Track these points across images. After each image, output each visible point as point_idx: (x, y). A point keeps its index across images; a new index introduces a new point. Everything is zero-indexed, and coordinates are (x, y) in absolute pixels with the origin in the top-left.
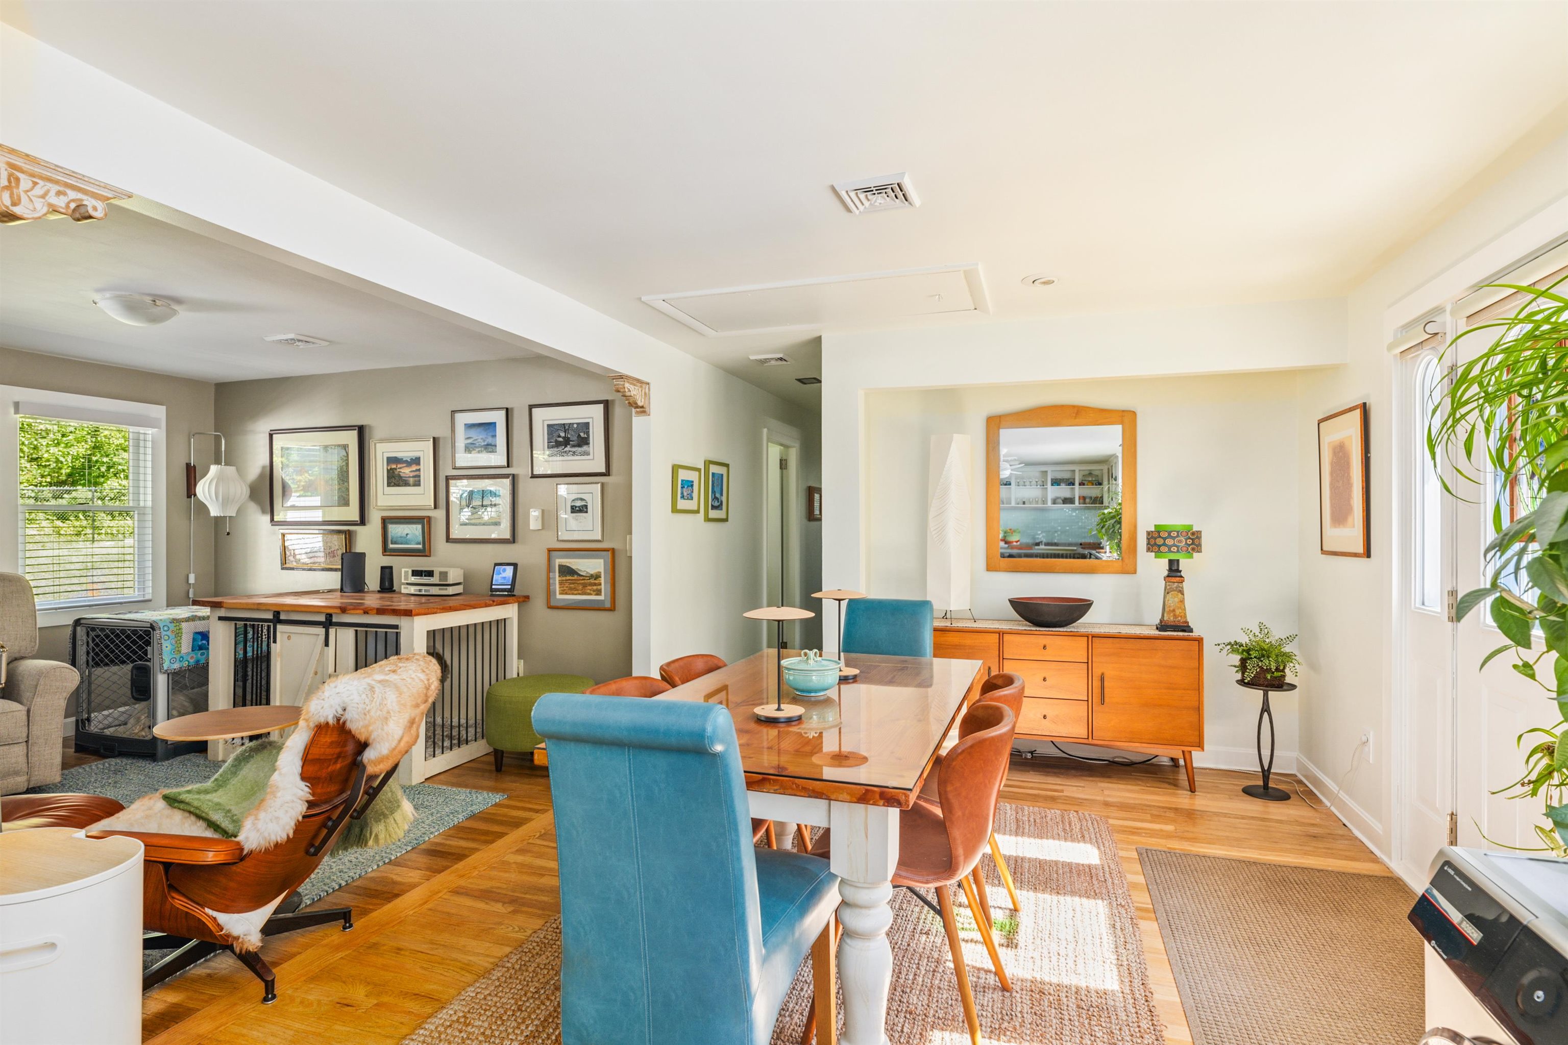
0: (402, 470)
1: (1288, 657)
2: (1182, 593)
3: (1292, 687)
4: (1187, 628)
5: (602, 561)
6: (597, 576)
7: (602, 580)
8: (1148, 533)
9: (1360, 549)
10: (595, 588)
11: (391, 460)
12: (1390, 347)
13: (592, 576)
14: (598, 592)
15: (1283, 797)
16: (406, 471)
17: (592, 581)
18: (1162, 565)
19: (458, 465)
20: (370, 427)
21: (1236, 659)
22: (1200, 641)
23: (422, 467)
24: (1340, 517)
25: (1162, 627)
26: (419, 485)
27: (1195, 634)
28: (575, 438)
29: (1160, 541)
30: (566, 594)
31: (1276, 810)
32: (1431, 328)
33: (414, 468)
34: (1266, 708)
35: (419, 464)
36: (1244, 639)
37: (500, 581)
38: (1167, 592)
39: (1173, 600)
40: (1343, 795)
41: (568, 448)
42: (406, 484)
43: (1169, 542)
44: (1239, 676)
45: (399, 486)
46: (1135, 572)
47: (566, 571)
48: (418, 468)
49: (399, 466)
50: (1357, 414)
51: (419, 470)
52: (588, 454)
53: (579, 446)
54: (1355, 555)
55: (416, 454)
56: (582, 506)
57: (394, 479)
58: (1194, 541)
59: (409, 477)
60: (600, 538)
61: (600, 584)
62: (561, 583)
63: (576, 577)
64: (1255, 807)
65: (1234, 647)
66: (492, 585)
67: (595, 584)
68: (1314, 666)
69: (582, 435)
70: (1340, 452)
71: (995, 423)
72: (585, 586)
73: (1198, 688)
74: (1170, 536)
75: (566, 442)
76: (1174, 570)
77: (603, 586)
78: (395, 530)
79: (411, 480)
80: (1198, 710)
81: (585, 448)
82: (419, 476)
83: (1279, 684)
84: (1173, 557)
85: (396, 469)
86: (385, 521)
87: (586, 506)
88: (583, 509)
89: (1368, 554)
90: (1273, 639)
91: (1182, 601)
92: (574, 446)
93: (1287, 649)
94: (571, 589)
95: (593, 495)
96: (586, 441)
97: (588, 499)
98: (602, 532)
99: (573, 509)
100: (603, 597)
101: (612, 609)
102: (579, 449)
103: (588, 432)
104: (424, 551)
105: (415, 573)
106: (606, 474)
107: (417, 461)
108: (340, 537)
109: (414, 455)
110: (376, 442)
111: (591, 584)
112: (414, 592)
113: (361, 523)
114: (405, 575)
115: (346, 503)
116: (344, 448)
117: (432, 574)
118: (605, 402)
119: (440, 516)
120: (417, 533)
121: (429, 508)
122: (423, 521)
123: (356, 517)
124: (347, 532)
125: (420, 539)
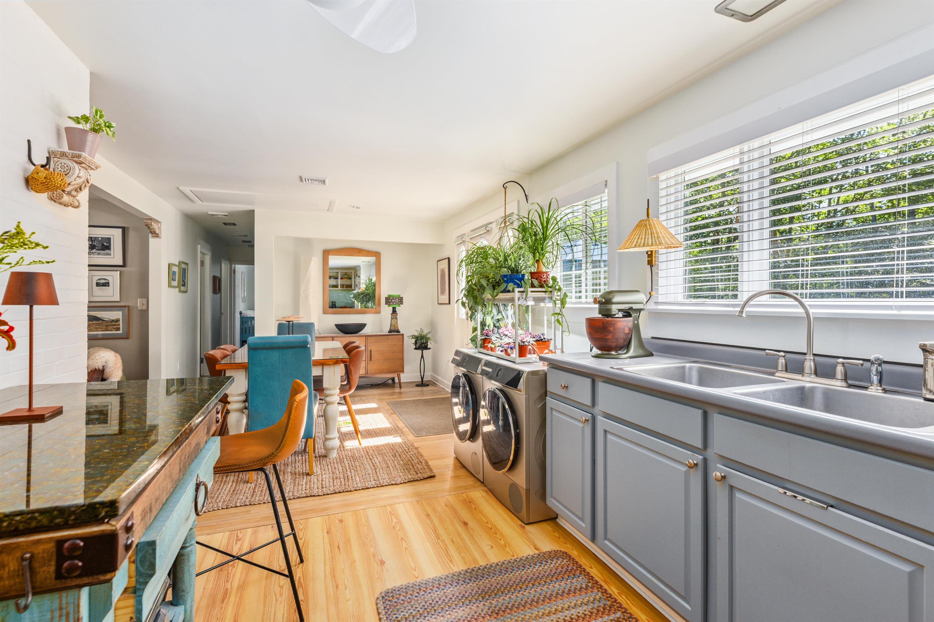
1: (429, 339)
2: (397, 319)
3: (430, 349)
4: (398, 331)
5: (121, 313)
6: (118, 320)
7: (121, 323)
8: (386, 298)
9: (448, 302)
10: (115, 327)
12: (455, 242)
13: (113, 321)
14: (118, 329)
15: (428, 385)
17: (113, 323)
18: (390, 309)
21: (414, 341)
22: (403, 335)
24: (443, 292)
25: (390, 331)
27: (401, 333)
28: (100, 245)
29: (390, 301)
30: (93, 331)
31: (425, 389)
32: (463, 240)
34: (422, 357)
36: (416, 334)
38: (392, 319)
39: (393, 322)
40: (443, 380)
43: (393, 301)
44: (414, 347)
46: (380, 313)
50: (447, 260)
52: (110, 255)
53: (103, 250)
54: (446, 304)
58: (400, 301)
60: (118, 300)
61: (119, 325)
63: (100, 321)
64: (419, 389)
65: (413, 337)
67: (115, 325)
68: (435, 342)
69: (105, 244)
70: (443, 271)
71: (326, 253)
72: (107, 326)
73: (402, 351)
74: (393, 299)
76: (394, 311)
77: (121, 326)
80: (402, 359)
81: (107, 251)
83: (426, 348)
84: (394, 306)
87: (108, 283)
88: (106, 284)
89: (449, 303)
90: (424, 333)
91: (397, 322)
92: (98, 250)
93: (428, 336)
94: (97, 328)
95: (114, 277)
96: (108, 248)
97: (110, 279)
98: (120, 297)
99: (98, 284)
100: (121, 332)
101: (127, 338)
102: (103, 252)
103: (110, 243)
106: (123, 266)
111: (112, 325)
118: (123, 228)
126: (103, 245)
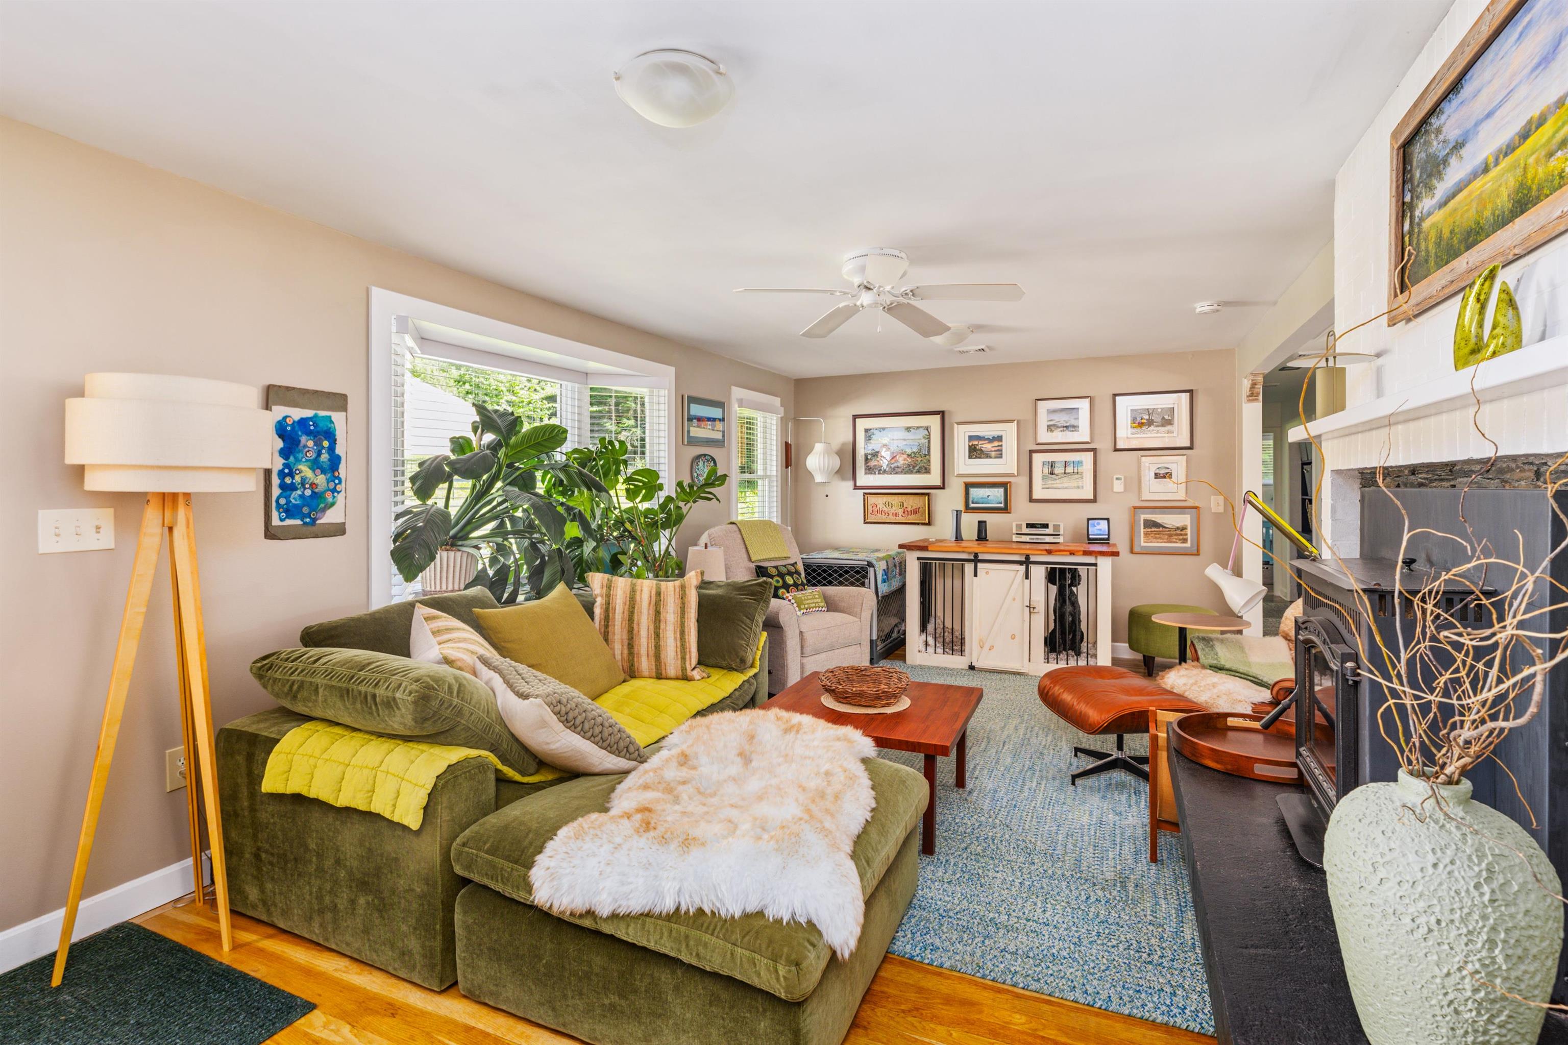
0: (984, 446)
5: (1189, 516)
6: (1184, 528)
7: (1189, 531)
10: (1181, 537)
11: (971, 438)
13: (1178, 528)
14: (1185, 541)
16: (987, 447)
17: (1178, 532)
19: (1040, 441)
20: (949, 412)
23: (1004, 443)
26: (1001, 457)
28: (1159, 419)
30: (1151, 542)
33: (996, 444)
35: (1001, 441)
37: (1095, 532)
41: (1152, 428)
42: (988, 456)
45: (980, 458)
47: (1150, 524)
48: (1000, 444)
49: (980, 443)
51: (1002, 446)
52: (1172, 432)
53: (1163, 425)
55: (999, 433)
57: (974, 452)
59: (992, 451)
60: (1184, 498)
61: (1186, 535)
62: (1146, 534)
63: (1161, 529)
66: (1088, 535)
67: (1181, 535)
69: (1166, 417)
72: (1170, 536)
75: (1150, 423)
77: (1189, 537)
78: (975, 493)
79: (993, 454)
81: (1169, 428)
82: (1002, 450)
85: (978, 445)
86: (968, 486)
87: (1171, 474)
88: (1168, 475)
92: (1157, 426)
94: (1156, 538)
95: (1177, 464)
96: (1169, 422)
97: (1173, 468)
98: (1187, 493)
99: (1157, 476)
100: (1188, 545)
101: (1198, 554)
102: (1164, 428)
103: (1172, 415)
104: (1005, 509)
105: (1030, 526)
106: (1190, 448)
107: (999, 439)
108: (922, 498)
109: (996, 434)
110: (958, 423)
111: (1177, 535)
112: (1028, 540)
113: (942, 487)
114: (1019, 526)
115: (927, 471)
116: (927, 428)
117: (1046, 526)
118: (1191, 391)
119: (1023, 481)
120: (999, 495)
121: (1012, 475)
122: (1004, 485)
123: (938, 482)
124: (928, 494)
125: (1002, 499)
126: (1164, 418)
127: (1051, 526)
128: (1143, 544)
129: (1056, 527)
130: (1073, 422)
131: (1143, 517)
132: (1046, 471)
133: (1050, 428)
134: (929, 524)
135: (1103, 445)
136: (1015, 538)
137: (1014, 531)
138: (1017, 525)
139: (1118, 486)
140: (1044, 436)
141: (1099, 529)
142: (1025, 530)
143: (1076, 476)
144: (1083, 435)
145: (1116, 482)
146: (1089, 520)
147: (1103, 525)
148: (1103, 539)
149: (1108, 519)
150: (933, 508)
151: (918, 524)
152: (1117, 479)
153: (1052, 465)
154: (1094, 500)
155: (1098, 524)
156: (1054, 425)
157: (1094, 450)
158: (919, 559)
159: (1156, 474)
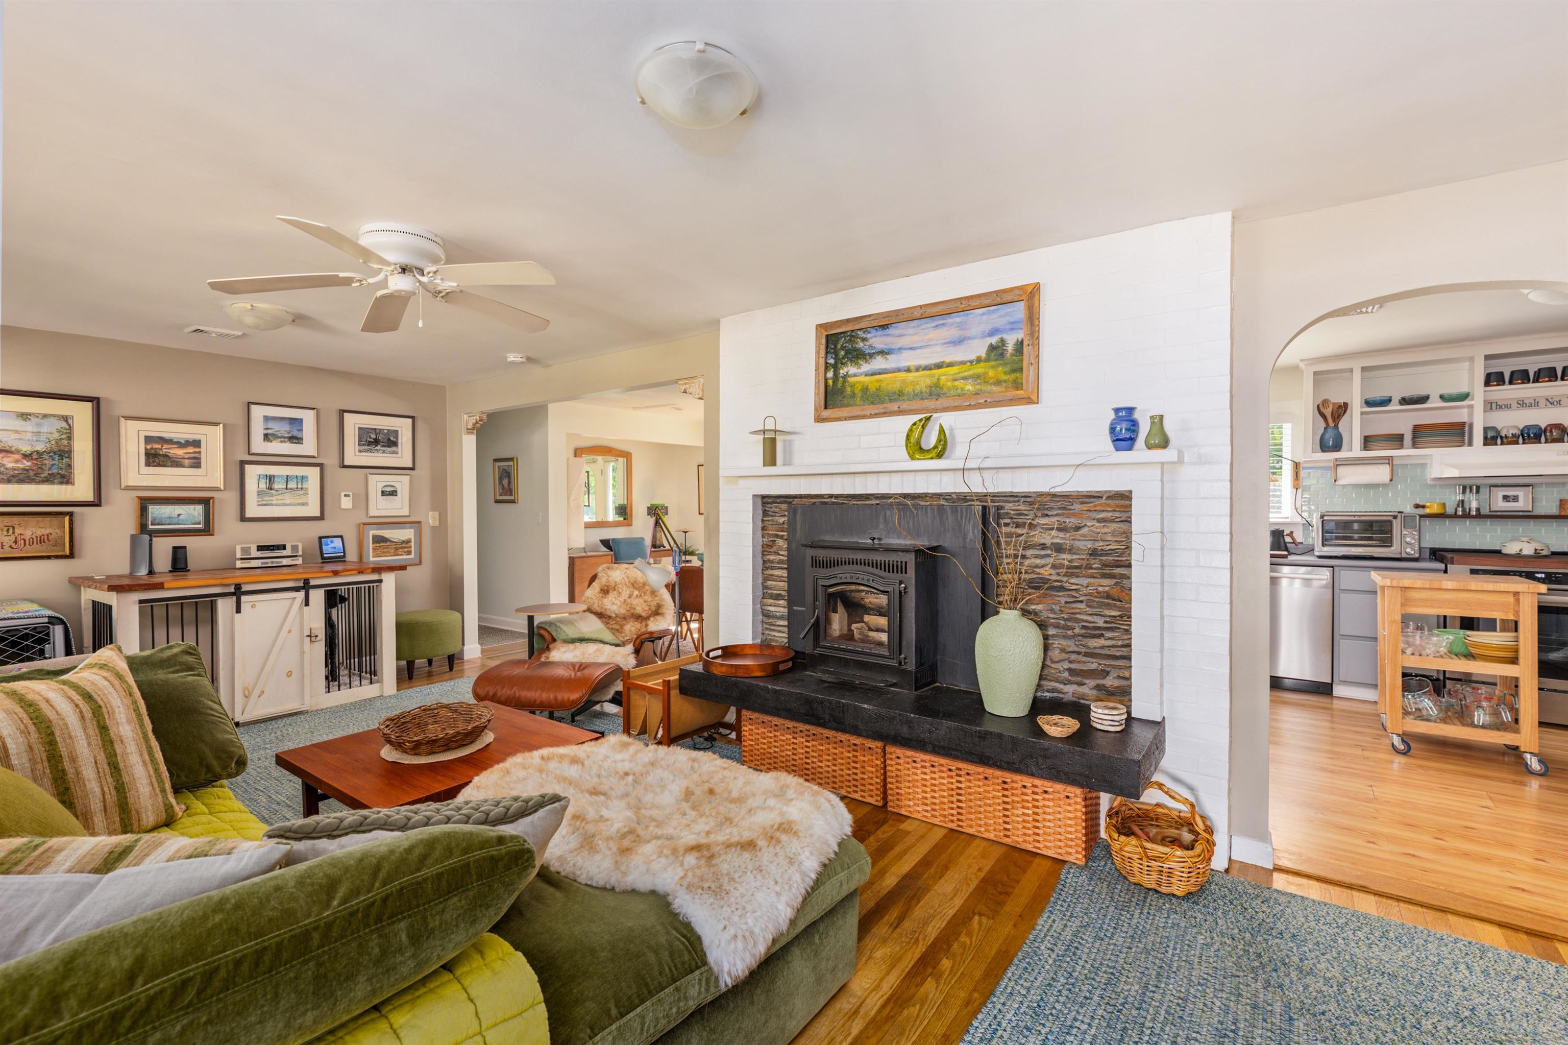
0: (172, 451)
5: (412, 531)
6: (409, 541)
7: (412, 544)
10: (406, 550)
11: (149, 439)
13: (403, 542)
14: (409, 553)
16: (176, 452)
17: (404, 545)
19: (253, 450)
20: (108, 401)
23: (203, 450)
26: (199, 467)
30: (379, 556)
33: (191, 450)
35: (199, 446)
37: (330, 551)
41: (379, 447)
42: (177, 465)
45: (164, 466)
47: (378, 540)
48: (197, 450)
49: (165, 446)
51: (200, 452)
52: (397, 453)
53: (389, 446)
55: (196, 437)
56: (393, 491)
57: (154, 458)
59: (184, 458)
60: (407, 514)
61: (410, 547)
62: (374, 549)
63: (388, 543)
66: (322, 553)
67: (406, 547)
69: (392, 438)
72: (397, 549)
75: (376, 442)
77: (413, 549)
78: (154, 511)
79: (186, 462)
81: (394, 449)
82: (200, 459)
85: (161, 449)
86: (145, 502)
87: (396, 491)
88: (393, 493)
92: (383, 446)
94: (384, 552)
95: (402, 483)
96: (395, 444)
97: (398, 486)
98: (410, 509)
99: (383, 494)
100: (412, 556)
101: (420, 564)
102: (389, 449)
103: (397, 437)
104: (207, 530)
105: (260, 548)
106: (413, 469)
107: (197, 444)
108: (55, 520)
109: (191, 437)
110: (127, 418)
111: (402, 548)
112: (260, 565)
113: (96, 503)
114: (246, 550)
115: (66, 479)
116: (66, 419)
117: (284, 547)
118: (413, 418)
119: (232, 497)
120: (196, 513)
121: (217, 489)
122: (206, 502)
123: (90, 496)
124: (71, 514)
125: (201, 519)
126: (389, 439)
127: (288, 547)
128: (372, 559)
129: (295, 548)
130: (295, 433)
131: (372, 532)
132: (263, 486)
133: (267, 437)
134: (71, 556)
135: (331, 461)
136: (239, 564)
137: (239, 555)
138: (242, 549)
139: (346, 503)
140: (259, 445)
141: (333, 547)
142: (254, 553)
143: (301, 492)
144: (308, 447)
145: (343, 499)
146: (320, 538)
147: (338, 543)
148: (339, 557)
149: (341, 537)
150: (77, 534)
151: (49, 557)
152: (345, 495)
153: (271, 479)
154: (321, 518)
155: (332, 542)
156: (273, 435)
157: (320, 465)
158: (141, 602)
159: (383, 492)
